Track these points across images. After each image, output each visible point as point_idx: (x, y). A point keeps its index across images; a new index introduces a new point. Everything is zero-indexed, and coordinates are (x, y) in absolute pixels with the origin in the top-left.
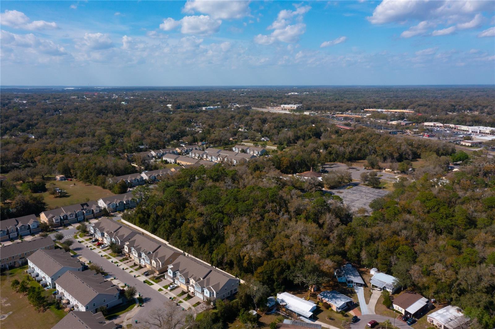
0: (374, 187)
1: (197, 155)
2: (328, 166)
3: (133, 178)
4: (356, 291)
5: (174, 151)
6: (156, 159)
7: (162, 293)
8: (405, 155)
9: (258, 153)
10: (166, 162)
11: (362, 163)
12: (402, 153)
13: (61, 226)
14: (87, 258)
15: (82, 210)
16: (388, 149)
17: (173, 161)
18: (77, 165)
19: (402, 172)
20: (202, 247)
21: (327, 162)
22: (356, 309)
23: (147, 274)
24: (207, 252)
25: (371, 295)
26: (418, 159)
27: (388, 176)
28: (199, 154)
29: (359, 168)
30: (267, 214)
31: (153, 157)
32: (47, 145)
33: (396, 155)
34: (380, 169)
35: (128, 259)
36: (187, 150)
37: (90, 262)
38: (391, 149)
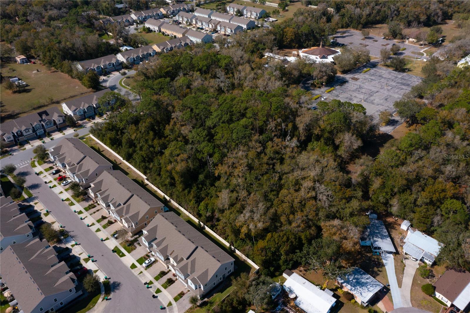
0: (396, 70)
1: (185, 19)
2: (339, 35)
3: (107, 63)
4: (384, 261)
5: (159, 12)
6: (137, 23)
7: (135, 272)
8: (434, 16)
9: (257, 15)
10: (149, 30)
11: (380, 28)
12: (430, 15)
13: (16, 145)
14: (45, 203)
15: (40, 121)
16: (414, 10)
17: (156, 29)
18: (37, 43)
19: (430, 43)
20: (186, 191)
21: (339, 28)
22: (386, 297)
23: (117, 235)
24: (193, 201)
25: (404, 269)
26: (447, 21)
27: (412, 50)
28: (187, 18)
29: (376, 38)
30: (270, 143)
31: (134, 21)
32: (7, 7)
33: (423, 18)
34: (403, 38)
35: (95, 206)
36: (174, 11)
37: (47, 212)
38: (418, 9)
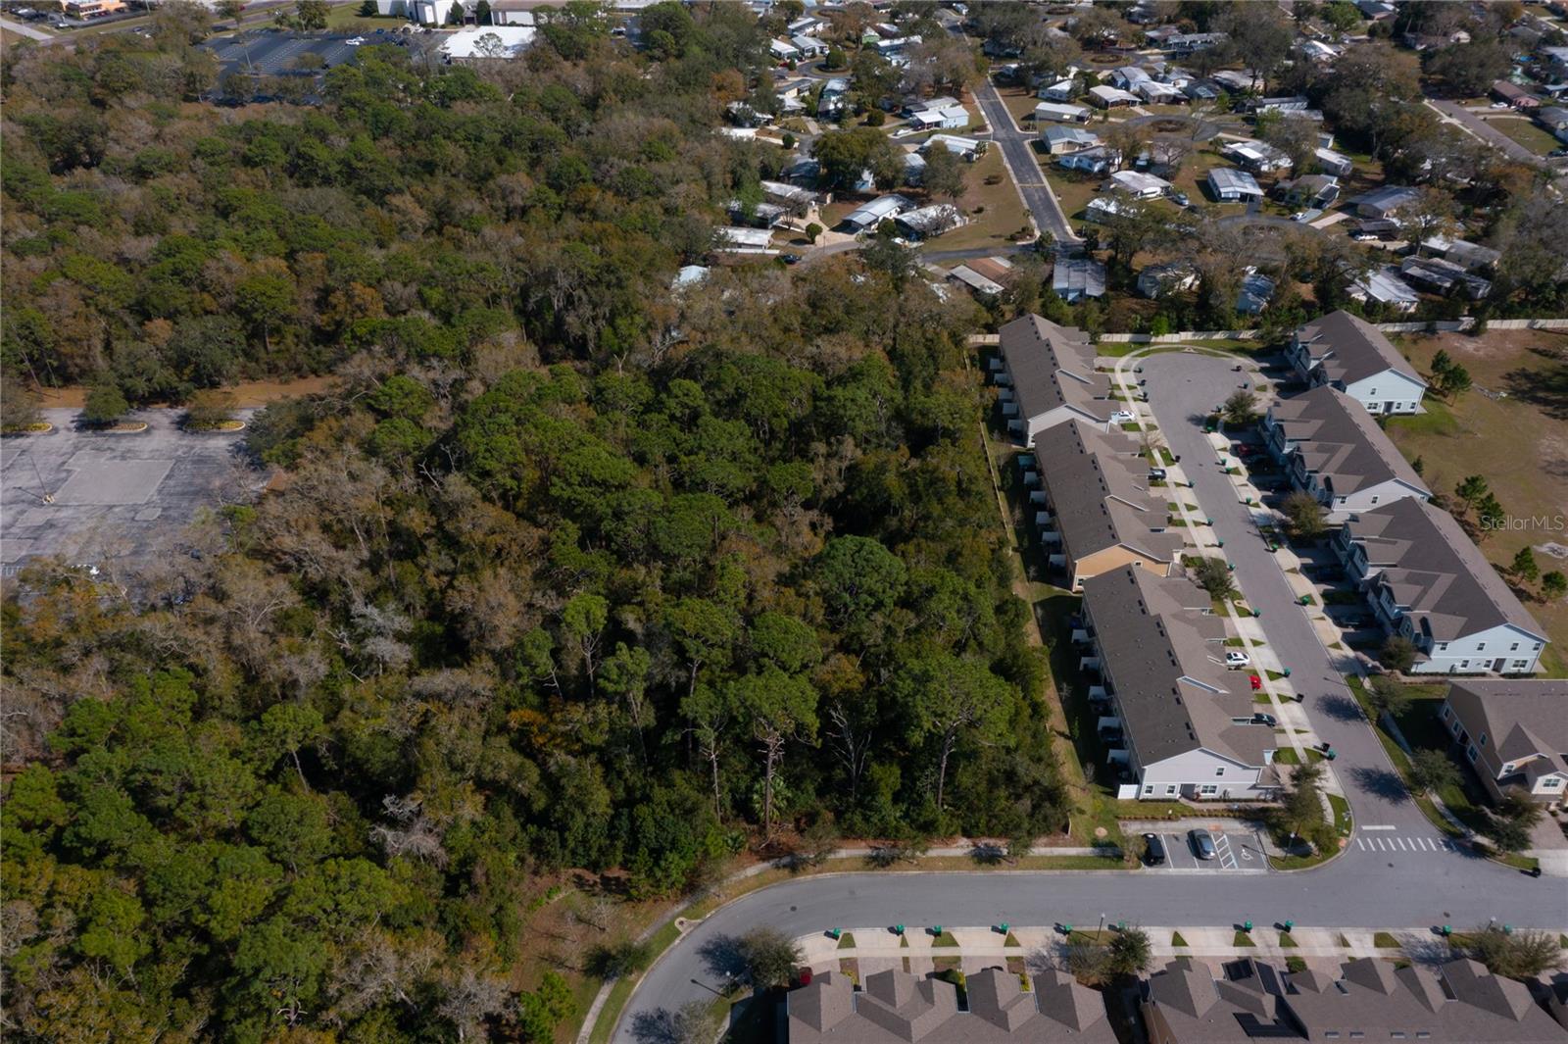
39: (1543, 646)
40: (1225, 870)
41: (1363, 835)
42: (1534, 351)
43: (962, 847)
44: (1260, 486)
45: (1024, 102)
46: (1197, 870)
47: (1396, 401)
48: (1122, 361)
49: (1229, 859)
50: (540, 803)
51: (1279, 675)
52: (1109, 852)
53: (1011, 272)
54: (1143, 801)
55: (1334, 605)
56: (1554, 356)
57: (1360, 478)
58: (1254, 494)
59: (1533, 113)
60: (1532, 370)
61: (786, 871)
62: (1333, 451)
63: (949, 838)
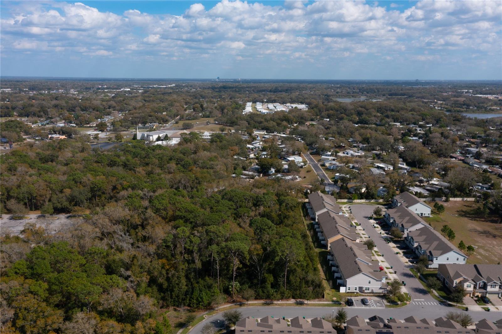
39: (466, 259)
40: (372, 307)
41: (415, 302)
42: (465, 206)
43: (292, 301)
44: (384, 230)
45: (318, 157)
46: (364, 307)
47: (424, 213)
48: (345, 206)
49: (373, 305)
50: (165, 285)
51: (389, 268)
52: (337, 303)
53: (311, 188)
54: (348, 293)
55: (405, 254)
56: (471, 207)
57: (411, 224)
58: (383, 232)
59: (463, 160)
60: (464, 210)
61: (238, 306)
62: (404, 219)
63: (288, 298)
